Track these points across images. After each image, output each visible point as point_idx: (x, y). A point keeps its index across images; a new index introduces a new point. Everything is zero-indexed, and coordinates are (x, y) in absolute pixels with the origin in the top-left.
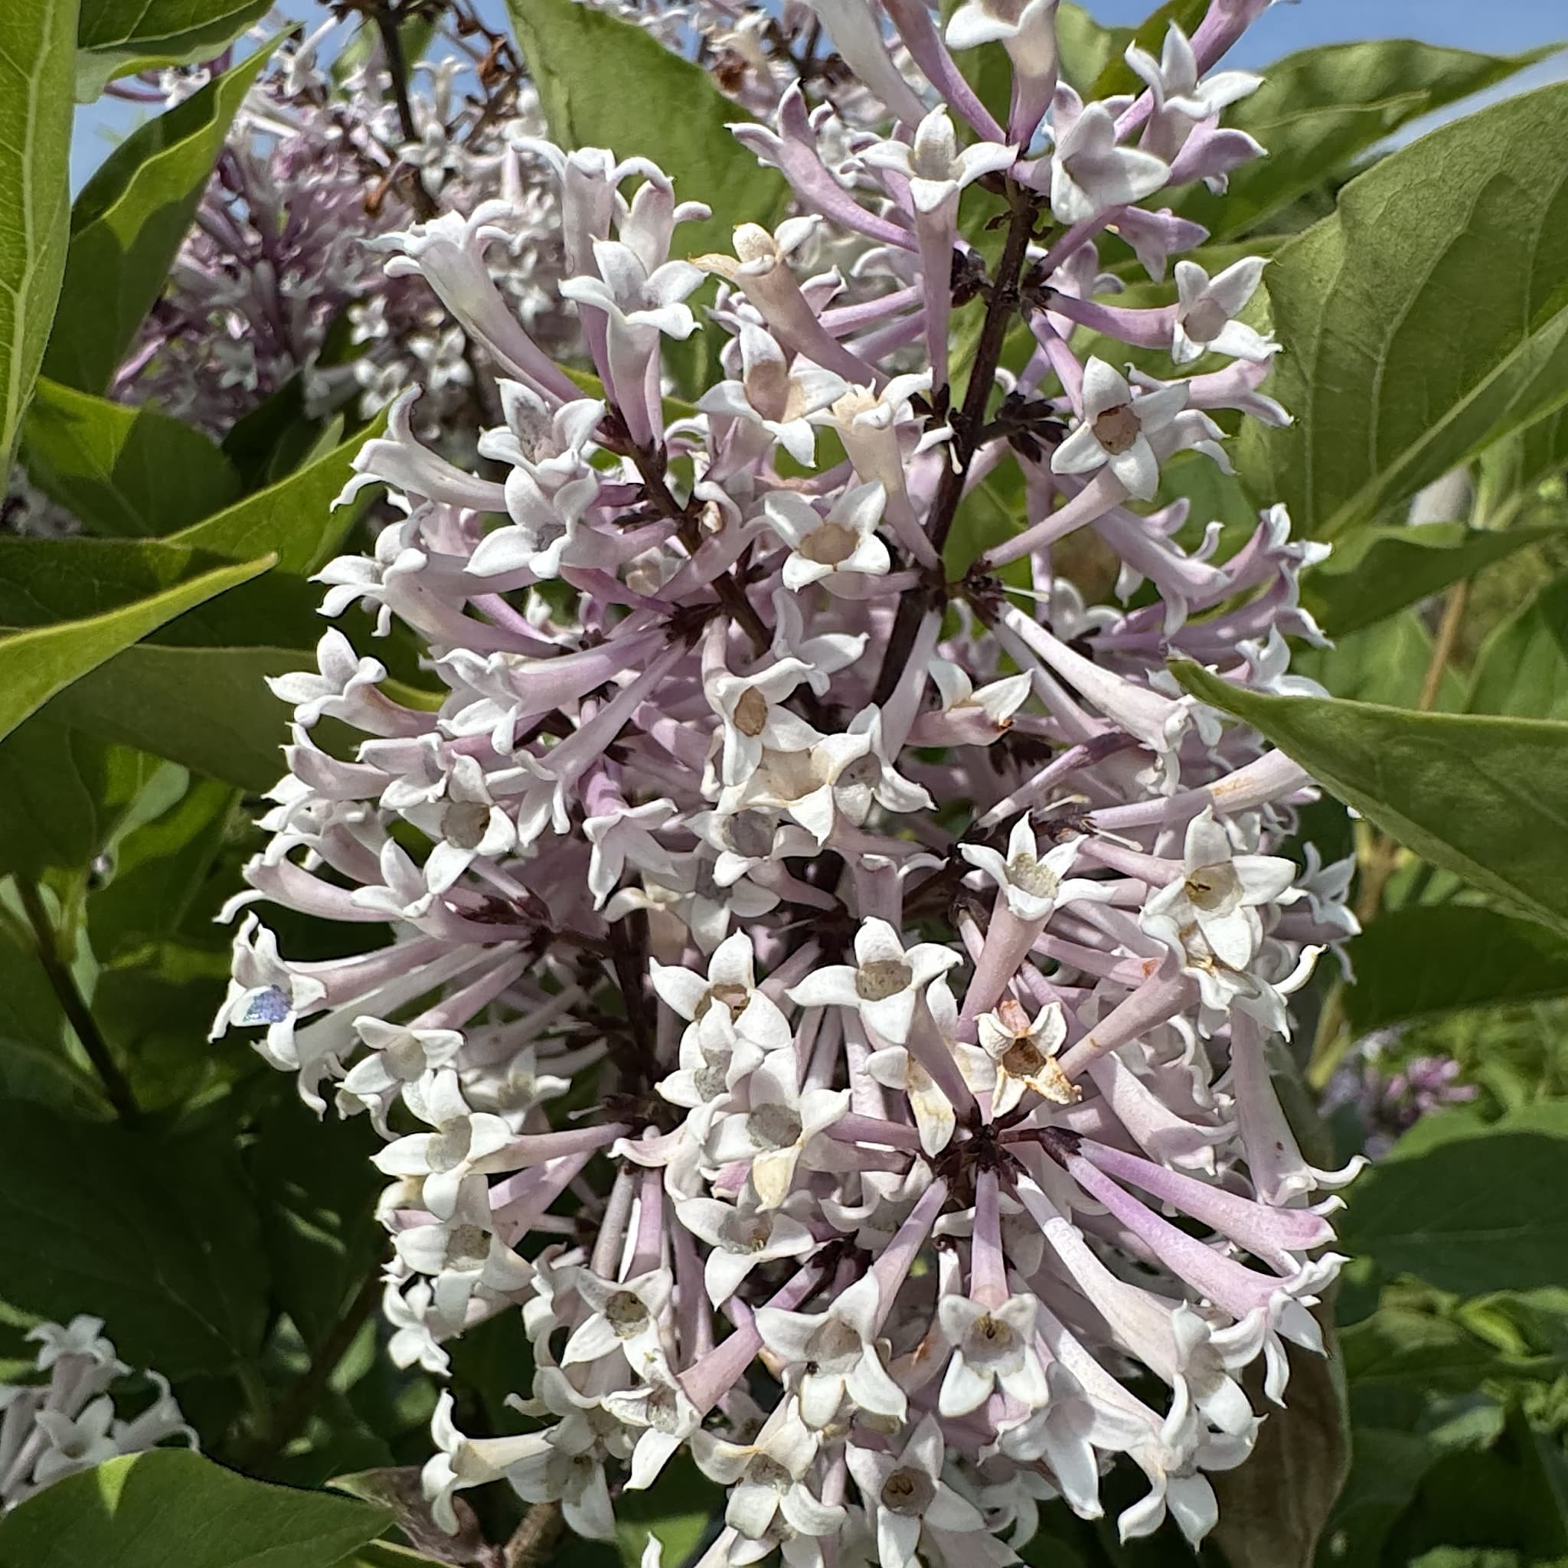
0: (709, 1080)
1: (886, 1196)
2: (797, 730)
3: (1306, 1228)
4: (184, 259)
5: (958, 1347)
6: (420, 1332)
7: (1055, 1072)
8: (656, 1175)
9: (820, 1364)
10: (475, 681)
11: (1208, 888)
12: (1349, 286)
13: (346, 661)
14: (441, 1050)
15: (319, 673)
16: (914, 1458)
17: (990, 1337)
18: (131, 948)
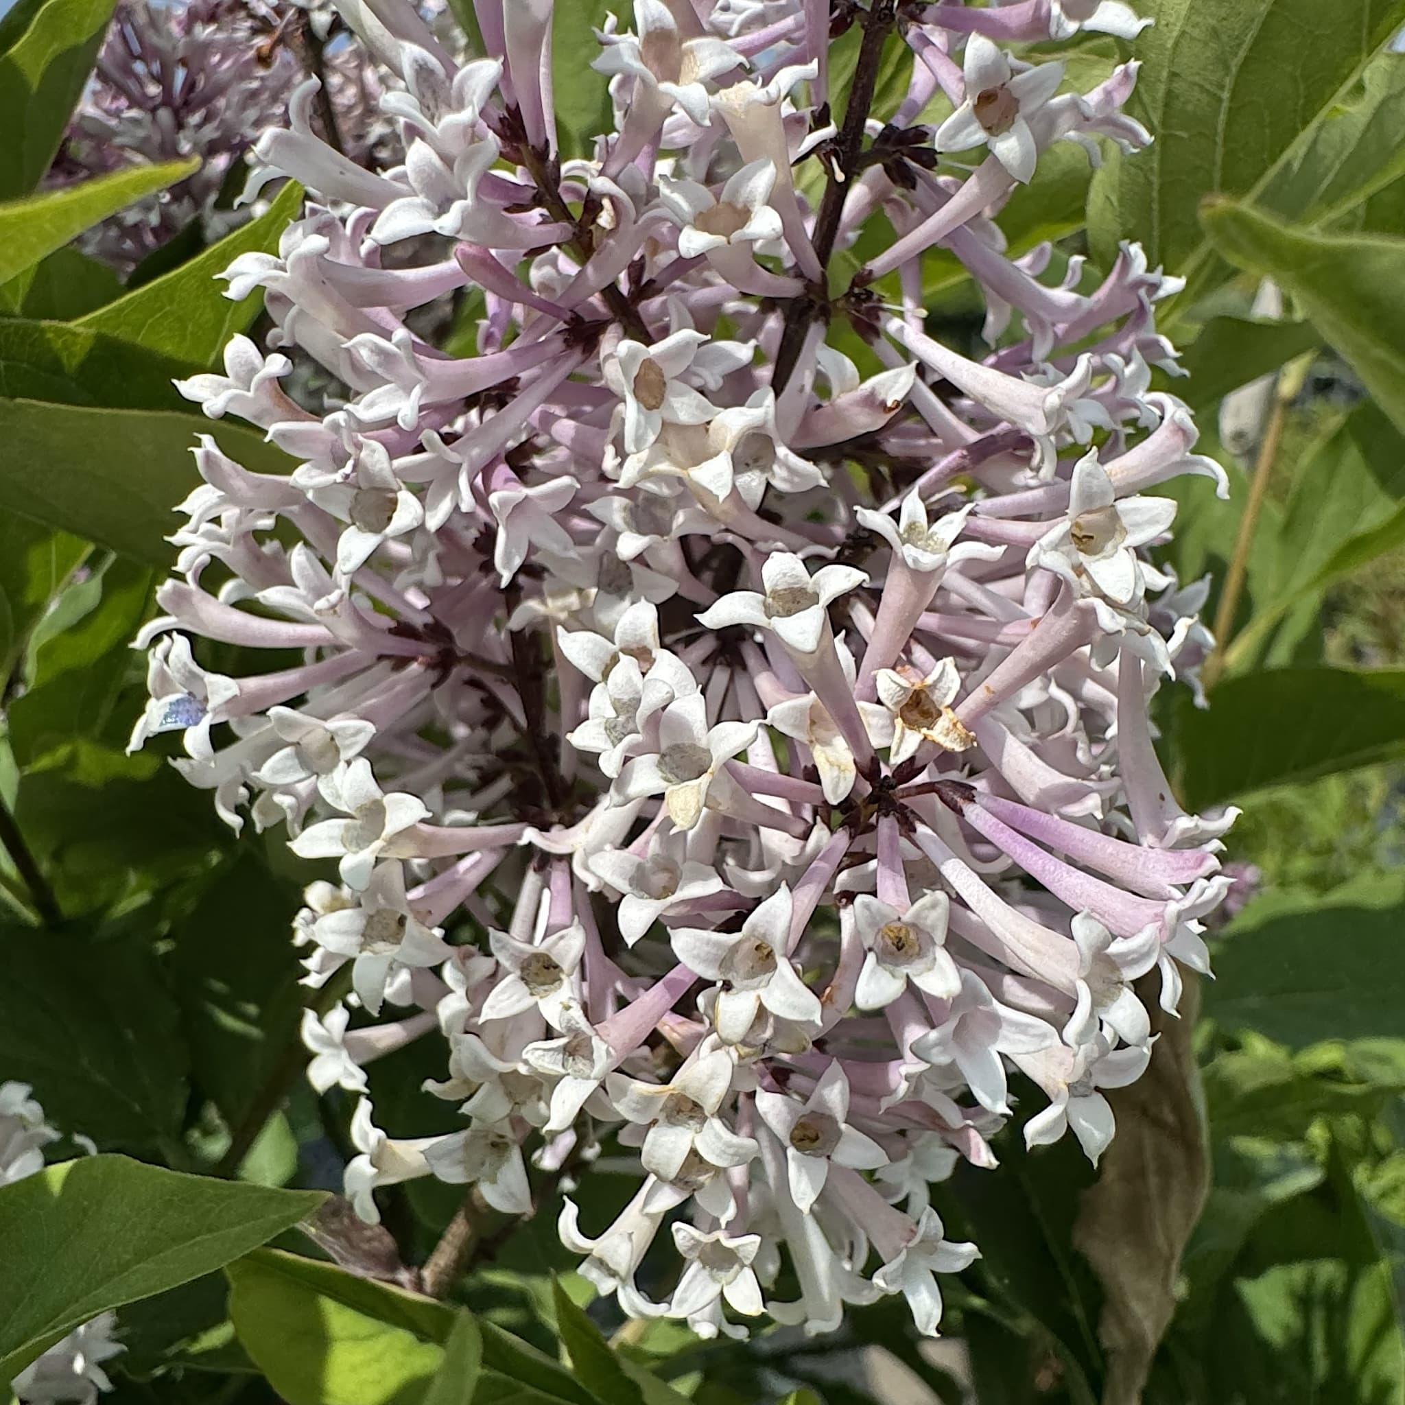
0: (619, 728)
1: (789, 861)
2: (694, 403)
3: (1191, 864)
4: (86, 107)
5: (870, 949)
6: (339, 1056)
7: (951, 720)
8: (564, 865)
9: (734, 983)
10: (380, 365)
11: (1092, 537)
12: (1196, 25)
13: (252, 363)
14: (353, 739)
15: (225, 375)
16: (822, 1102)
17: (899, 949)
18: (48, 748)
